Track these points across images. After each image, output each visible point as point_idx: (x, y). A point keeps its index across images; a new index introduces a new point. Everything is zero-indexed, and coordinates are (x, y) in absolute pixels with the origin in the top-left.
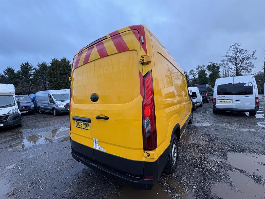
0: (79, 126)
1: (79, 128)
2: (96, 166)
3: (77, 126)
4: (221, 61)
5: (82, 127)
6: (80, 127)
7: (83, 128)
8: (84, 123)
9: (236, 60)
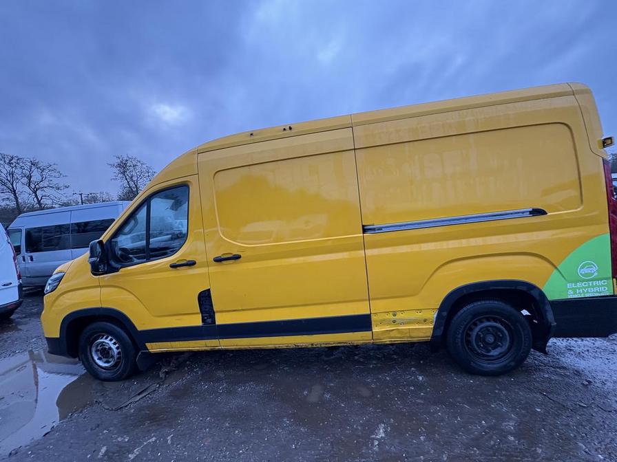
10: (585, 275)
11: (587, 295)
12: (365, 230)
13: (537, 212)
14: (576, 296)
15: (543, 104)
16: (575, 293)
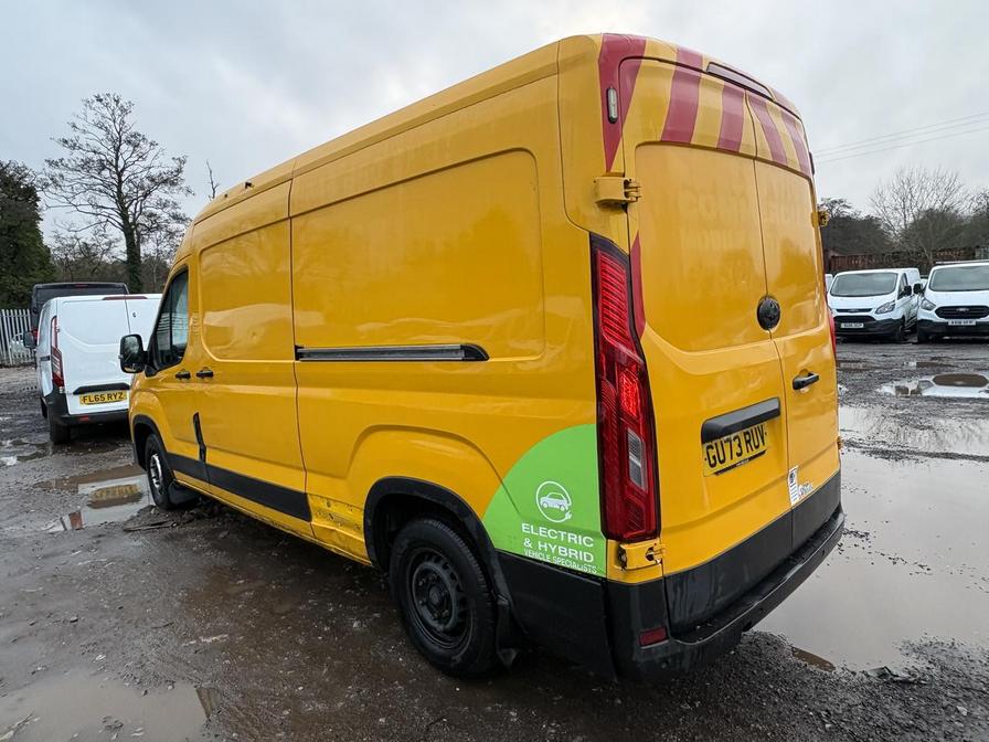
0: (729, 463)
1: (734, 466)
2: (800, 566)
3: (719, 467)
4: (51, 163)
5: (746, 455)
6: (736, 459)
7: (751, 459)
8: (745, 434)
9: (120, 174)
10: (548, 511)
11: (557, 561)
12: (298, 356)
13: (474, 354)
14: (537, 556)
15: (478, 114)
16: (535, 548)
